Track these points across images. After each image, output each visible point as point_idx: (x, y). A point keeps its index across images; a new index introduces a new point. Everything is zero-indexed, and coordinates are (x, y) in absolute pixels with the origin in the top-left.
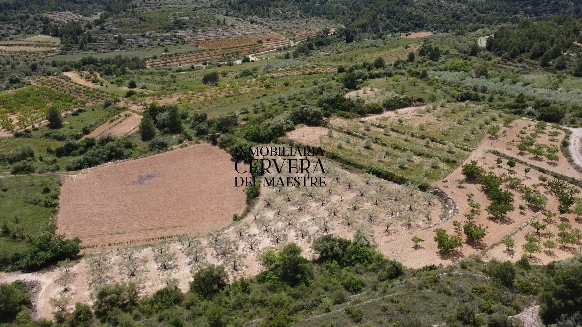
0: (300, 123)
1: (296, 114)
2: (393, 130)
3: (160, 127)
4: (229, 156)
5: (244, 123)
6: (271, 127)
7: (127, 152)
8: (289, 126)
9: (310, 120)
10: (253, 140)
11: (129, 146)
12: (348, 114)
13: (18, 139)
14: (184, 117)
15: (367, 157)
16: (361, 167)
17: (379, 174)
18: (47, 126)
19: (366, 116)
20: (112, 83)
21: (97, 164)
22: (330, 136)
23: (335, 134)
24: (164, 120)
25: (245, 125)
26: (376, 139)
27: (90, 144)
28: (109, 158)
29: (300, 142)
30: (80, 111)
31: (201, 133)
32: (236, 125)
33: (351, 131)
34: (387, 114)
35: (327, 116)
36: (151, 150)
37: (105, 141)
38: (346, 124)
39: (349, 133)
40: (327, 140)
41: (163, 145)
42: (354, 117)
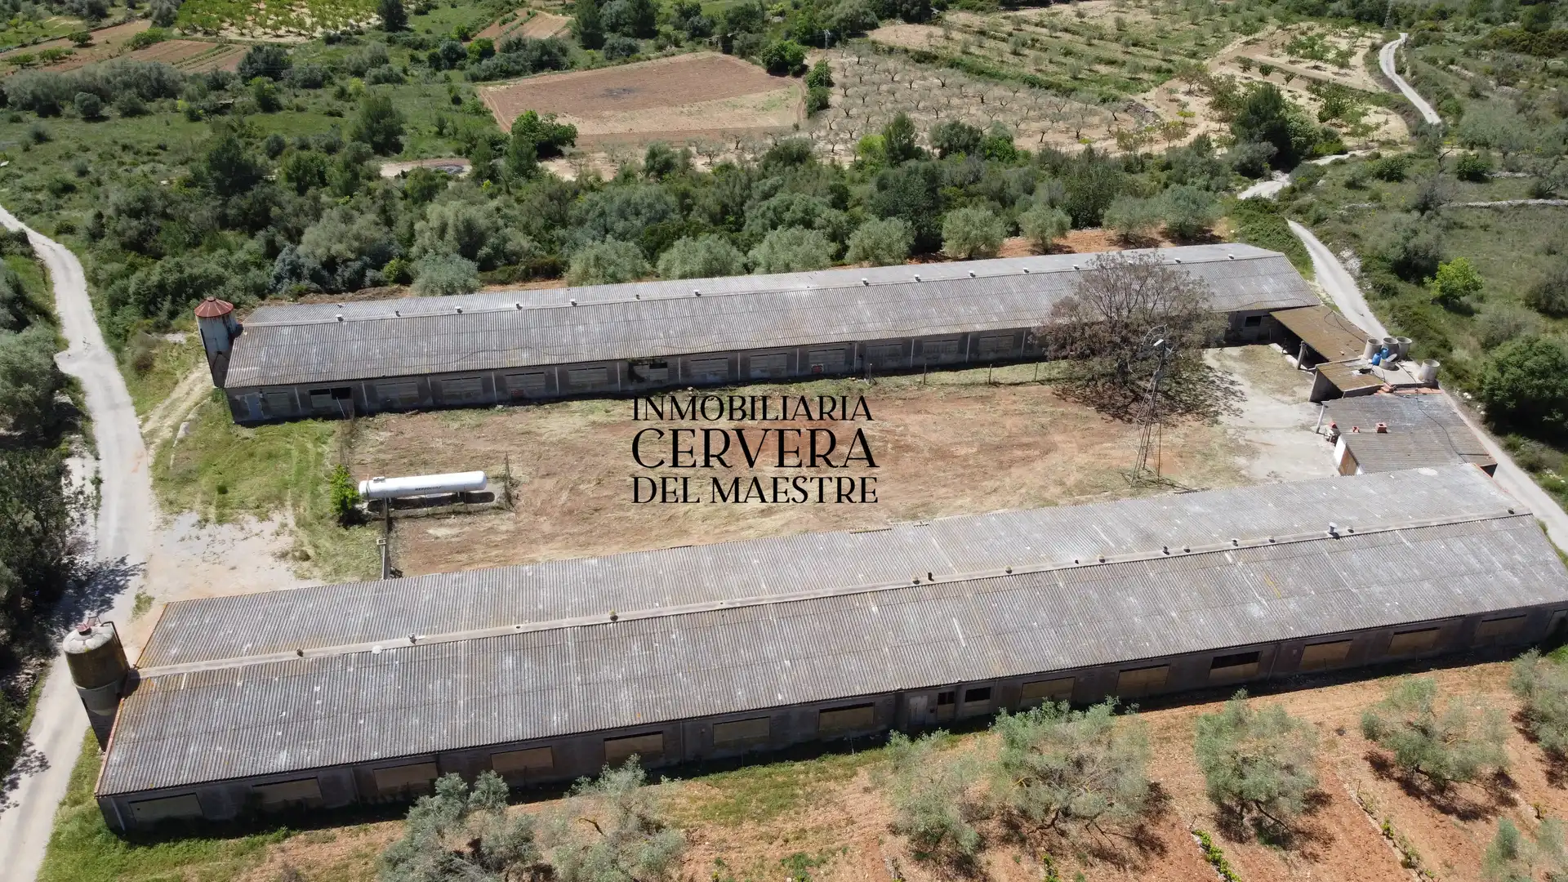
0: (889, 17)
2: (1066, 30)
3: (613, 28)
4: (760, 71)
5: (777, 19)
6: (834, 19)
7: (565, 61)
8: (868, 20)
9: (908, 11)
10: (804, 42)
11: (564, 51)
12: (981, 4)
13: (333, 47)
14: (659, 9)
15: (1015, 65)
16: (1006, 77)
17: (1032, 83)
18: (379, 28)
19: (1017, 10)
21: (518, 74)
22: (948, 37)
23: (956, 35)
24: (618, 14)
25: (779, 23)
26: (1033, 40)
27: (487, 51)
28: (539, 66)
29: (892, 44)
31: (699, 34)
33: (986, 28)
34: (1057, 7)
35: (942, 8)
36: (610, 59)
37: (513, 47)
38: (976, 20)
39: (982, 33)
40: (942, 42)
41: (631, 51)
42: (992, 10)
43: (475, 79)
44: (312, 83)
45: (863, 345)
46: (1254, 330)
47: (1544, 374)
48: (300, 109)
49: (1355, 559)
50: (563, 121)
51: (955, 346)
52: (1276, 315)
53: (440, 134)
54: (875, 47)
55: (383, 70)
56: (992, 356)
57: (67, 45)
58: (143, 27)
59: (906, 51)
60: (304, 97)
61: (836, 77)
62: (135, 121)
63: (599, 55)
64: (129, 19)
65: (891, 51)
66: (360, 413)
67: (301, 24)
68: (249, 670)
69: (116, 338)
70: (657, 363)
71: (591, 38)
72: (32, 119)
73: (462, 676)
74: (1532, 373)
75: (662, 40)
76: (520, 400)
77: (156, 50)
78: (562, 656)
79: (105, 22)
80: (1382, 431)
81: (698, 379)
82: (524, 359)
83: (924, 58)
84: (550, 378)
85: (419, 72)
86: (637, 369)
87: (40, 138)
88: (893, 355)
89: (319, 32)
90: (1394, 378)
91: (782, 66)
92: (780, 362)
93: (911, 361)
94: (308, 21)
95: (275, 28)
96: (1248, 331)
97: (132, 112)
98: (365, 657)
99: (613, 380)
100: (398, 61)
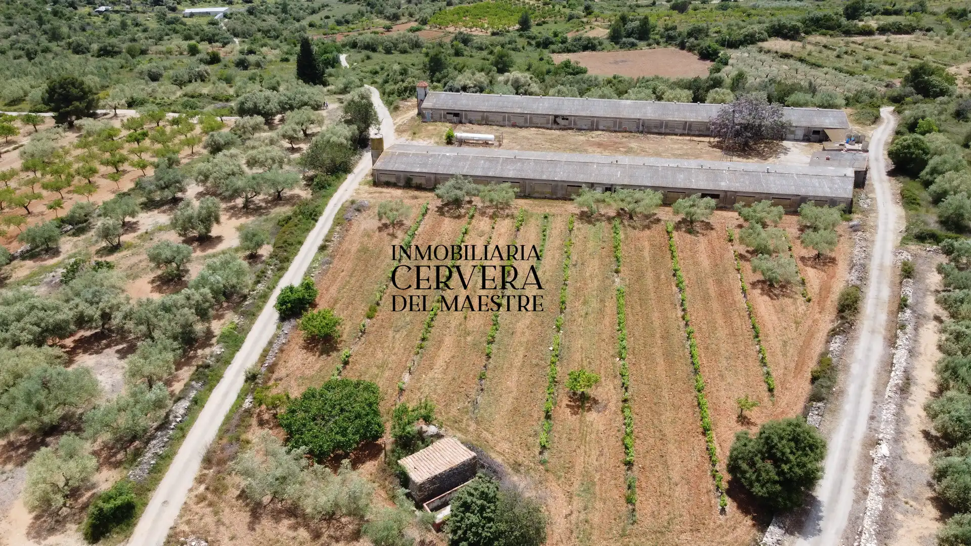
0: (775, 36)
1: (773, 27)
2: (876, 48)
3: (628, 35)
4: (697, 57)
5: (715, 35)
7: (599, 47)
8: (762, 37)
9: (786, 34)
10: (723, 45)
11: (600, 43)
12: (831, 32)
13: (494, 37)
14: (654, 27)
15: (834, 62)
16: (826, 67)
18: (517, 30)
19: (851, 37)
20: (564, 7)
21: (574, 51)
22: (804, 47)
23: (809, 47)
24: (633, 29)
26: (852, 51)
27: (564, 42)
28: (585, 48)
30: (544, 23)
31: (670, 39)
32: (707, 36)
33: (828, 44)
34: (877, 37)
35: (807, 33)
36: (622, 48)
37: (575, 40)
38: (824, 40)
39: (825, 47)
40: (800, 49)
41: (633, 45)
42: (837, 36)
43: (554, 52)
44: (481, 49)
45: (644, 120)
46: (817, 136)
47: (909, 147)
48: (471, 56)
49: (772, 178)
50: (582, 65)
51: (681, 127)
52: (826, 131)
53: (528, 70)
54: (761, 50)
55: (513, 46)
56: (697, 133)
57: (382, 30)
58: (414, 25)
59: (777, 52)
60: (475, 53)
61: (730, 61)
62: (404, 55)
63: (618, 46)
64: (409, 21)
65: (769, 51)
66: (461, 122)
67: (482, 27)
68: (413, 154)
69: (389, 104)
70: (564, 118)
71: (615, 38)
72: (365, 53)
73: (468, 163)
74: (904, 147)
75: (651, 41)
76: (514, 126)
77: (417, 33)
78: (498, 162)
79: (398, 22)
80: (828, 159)
81: (578, 127)
82: (519, 111)
83: (786, 56)
84: (526, 119)
85: (529, 48)
86: (558, 120)
87: (368, 58)
88: (656, 127)
89: (490, 30)
90: (848, 146)
91: (707, 55)
92: (611, 124)
93: (663, 131)
94: (486, 26)
95: (471, 28)
96: (813, 137)
97: (404, 52)
98: (444, 155)
99: (548, 123)
100: (521, 42)
